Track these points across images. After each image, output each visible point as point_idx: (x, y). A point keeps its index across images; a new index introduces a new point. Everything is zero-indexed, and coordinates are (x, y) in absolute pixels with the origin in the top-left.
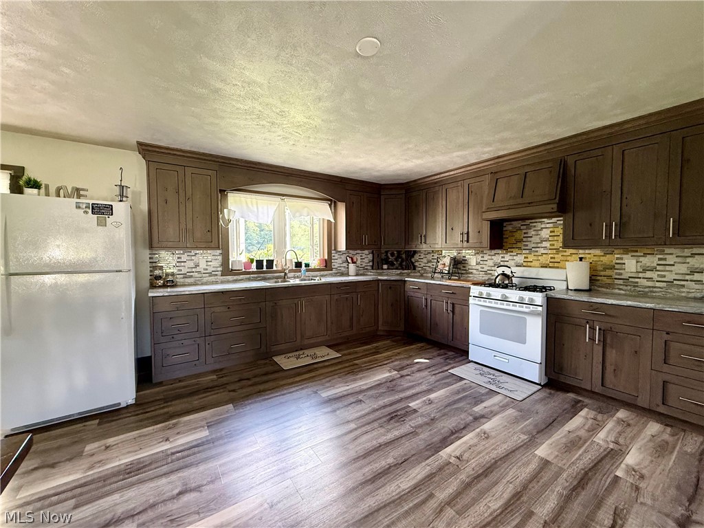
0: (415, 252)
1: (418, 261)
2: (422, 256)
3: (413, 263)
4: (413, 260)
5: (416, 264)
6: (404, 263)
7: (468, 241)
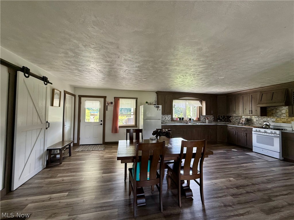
0: (231, 116)
1: (232, 119)
2: (234, 118)
3: (230, 120)
4: (230, 119)
5: (231, 120)
6: (226, 120)
7: (252, 113)
